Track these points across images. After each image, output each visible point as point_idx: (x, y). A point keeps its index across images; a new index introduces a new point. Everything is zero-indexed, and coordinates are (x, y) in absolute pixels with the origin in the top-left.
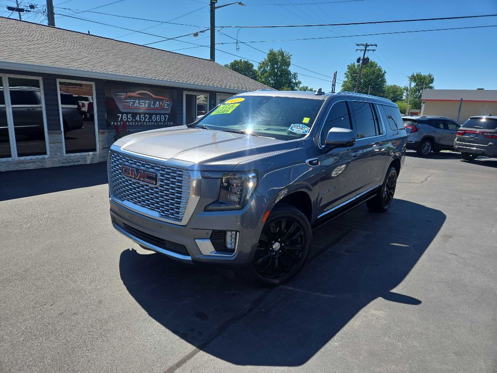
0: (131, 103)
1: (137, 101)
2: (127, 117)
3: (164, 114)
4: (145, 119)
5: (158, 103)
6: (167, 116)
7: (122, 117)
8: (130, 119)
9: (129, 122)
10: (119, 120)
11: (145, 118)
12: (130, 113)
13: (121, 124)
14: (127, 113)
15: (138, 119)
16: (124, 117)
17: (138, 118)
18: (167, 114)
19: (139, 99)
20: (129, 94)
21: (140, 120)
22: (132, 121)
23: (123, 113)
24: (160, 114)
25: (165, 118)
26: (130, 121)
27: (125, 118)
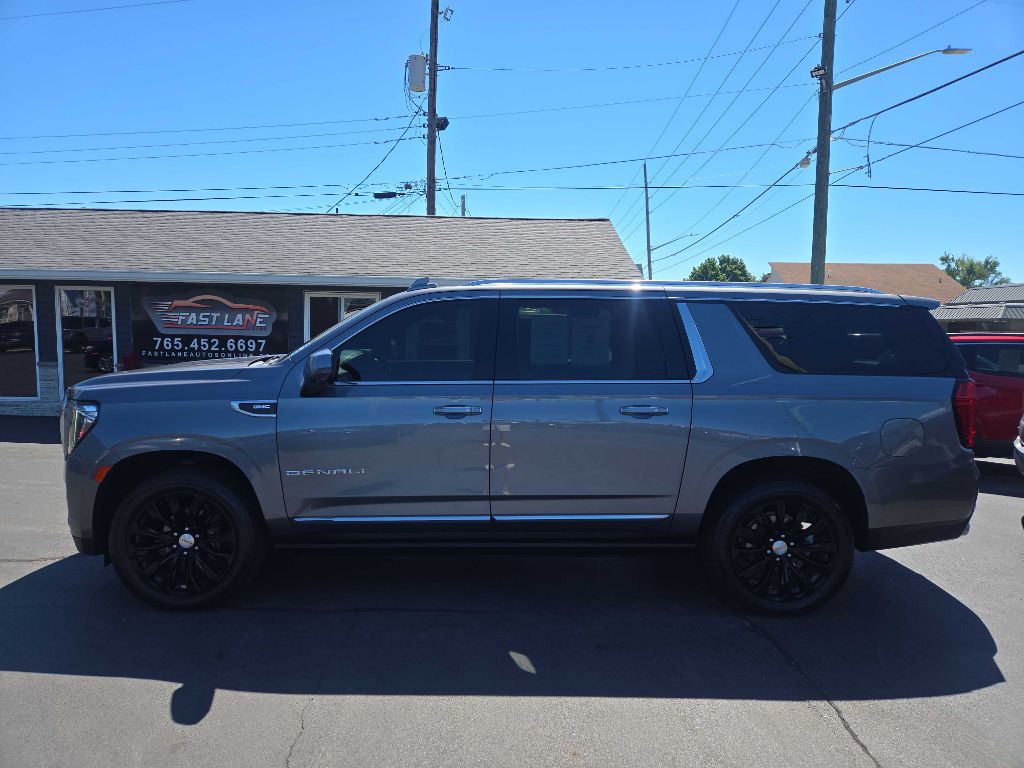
0: (181, 318)
1: (193, 315)
2: (172, 342)
3: (256, 339)
4: (210, 347)
5: (240, 316)
6: (264, 341)
7: (162, 343)
8: (178, 346)
9: (176, 352)
10: (157, 348)
11: (211, 345)
12: (178, 336)
13: (159, 354)
14: (173, 337)
15: (196, 347)
16: (165, 343)
17: (194, 345)
18: (261, 338)
19: (197, 310)
20: (177, 303)
21: (199, 349)
22: (182, 350)
23: (163, 337)
24: (246, 339)
25: (258, 345)
26: (179, 351)
27: (168, 345)
